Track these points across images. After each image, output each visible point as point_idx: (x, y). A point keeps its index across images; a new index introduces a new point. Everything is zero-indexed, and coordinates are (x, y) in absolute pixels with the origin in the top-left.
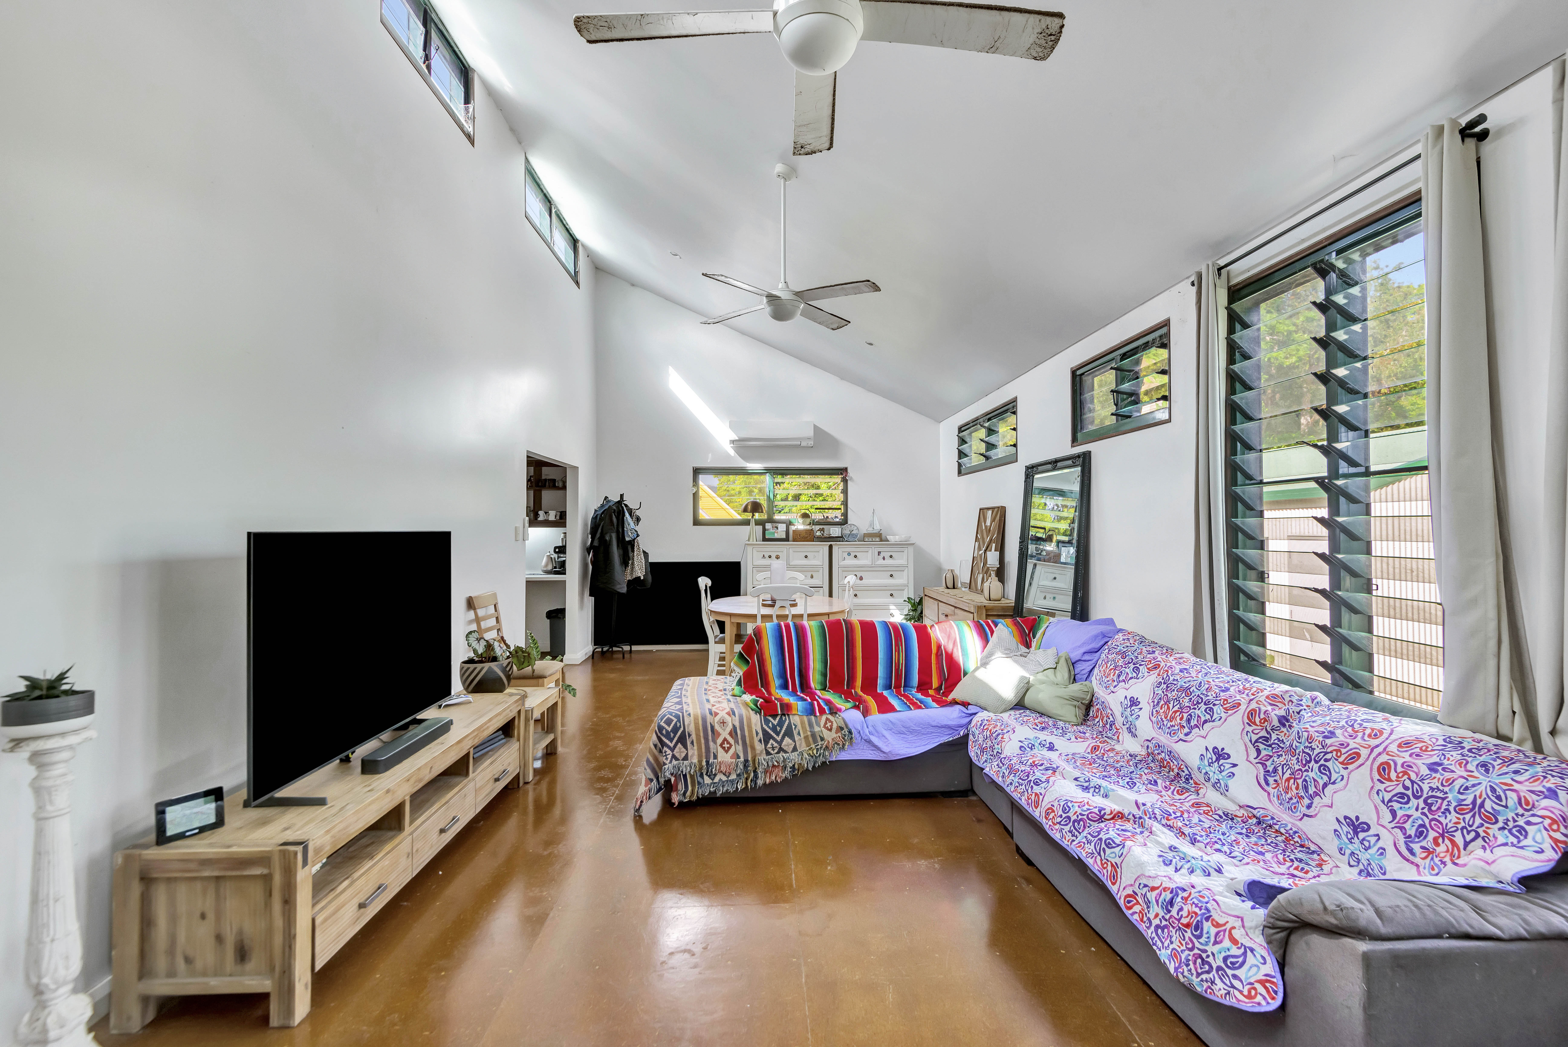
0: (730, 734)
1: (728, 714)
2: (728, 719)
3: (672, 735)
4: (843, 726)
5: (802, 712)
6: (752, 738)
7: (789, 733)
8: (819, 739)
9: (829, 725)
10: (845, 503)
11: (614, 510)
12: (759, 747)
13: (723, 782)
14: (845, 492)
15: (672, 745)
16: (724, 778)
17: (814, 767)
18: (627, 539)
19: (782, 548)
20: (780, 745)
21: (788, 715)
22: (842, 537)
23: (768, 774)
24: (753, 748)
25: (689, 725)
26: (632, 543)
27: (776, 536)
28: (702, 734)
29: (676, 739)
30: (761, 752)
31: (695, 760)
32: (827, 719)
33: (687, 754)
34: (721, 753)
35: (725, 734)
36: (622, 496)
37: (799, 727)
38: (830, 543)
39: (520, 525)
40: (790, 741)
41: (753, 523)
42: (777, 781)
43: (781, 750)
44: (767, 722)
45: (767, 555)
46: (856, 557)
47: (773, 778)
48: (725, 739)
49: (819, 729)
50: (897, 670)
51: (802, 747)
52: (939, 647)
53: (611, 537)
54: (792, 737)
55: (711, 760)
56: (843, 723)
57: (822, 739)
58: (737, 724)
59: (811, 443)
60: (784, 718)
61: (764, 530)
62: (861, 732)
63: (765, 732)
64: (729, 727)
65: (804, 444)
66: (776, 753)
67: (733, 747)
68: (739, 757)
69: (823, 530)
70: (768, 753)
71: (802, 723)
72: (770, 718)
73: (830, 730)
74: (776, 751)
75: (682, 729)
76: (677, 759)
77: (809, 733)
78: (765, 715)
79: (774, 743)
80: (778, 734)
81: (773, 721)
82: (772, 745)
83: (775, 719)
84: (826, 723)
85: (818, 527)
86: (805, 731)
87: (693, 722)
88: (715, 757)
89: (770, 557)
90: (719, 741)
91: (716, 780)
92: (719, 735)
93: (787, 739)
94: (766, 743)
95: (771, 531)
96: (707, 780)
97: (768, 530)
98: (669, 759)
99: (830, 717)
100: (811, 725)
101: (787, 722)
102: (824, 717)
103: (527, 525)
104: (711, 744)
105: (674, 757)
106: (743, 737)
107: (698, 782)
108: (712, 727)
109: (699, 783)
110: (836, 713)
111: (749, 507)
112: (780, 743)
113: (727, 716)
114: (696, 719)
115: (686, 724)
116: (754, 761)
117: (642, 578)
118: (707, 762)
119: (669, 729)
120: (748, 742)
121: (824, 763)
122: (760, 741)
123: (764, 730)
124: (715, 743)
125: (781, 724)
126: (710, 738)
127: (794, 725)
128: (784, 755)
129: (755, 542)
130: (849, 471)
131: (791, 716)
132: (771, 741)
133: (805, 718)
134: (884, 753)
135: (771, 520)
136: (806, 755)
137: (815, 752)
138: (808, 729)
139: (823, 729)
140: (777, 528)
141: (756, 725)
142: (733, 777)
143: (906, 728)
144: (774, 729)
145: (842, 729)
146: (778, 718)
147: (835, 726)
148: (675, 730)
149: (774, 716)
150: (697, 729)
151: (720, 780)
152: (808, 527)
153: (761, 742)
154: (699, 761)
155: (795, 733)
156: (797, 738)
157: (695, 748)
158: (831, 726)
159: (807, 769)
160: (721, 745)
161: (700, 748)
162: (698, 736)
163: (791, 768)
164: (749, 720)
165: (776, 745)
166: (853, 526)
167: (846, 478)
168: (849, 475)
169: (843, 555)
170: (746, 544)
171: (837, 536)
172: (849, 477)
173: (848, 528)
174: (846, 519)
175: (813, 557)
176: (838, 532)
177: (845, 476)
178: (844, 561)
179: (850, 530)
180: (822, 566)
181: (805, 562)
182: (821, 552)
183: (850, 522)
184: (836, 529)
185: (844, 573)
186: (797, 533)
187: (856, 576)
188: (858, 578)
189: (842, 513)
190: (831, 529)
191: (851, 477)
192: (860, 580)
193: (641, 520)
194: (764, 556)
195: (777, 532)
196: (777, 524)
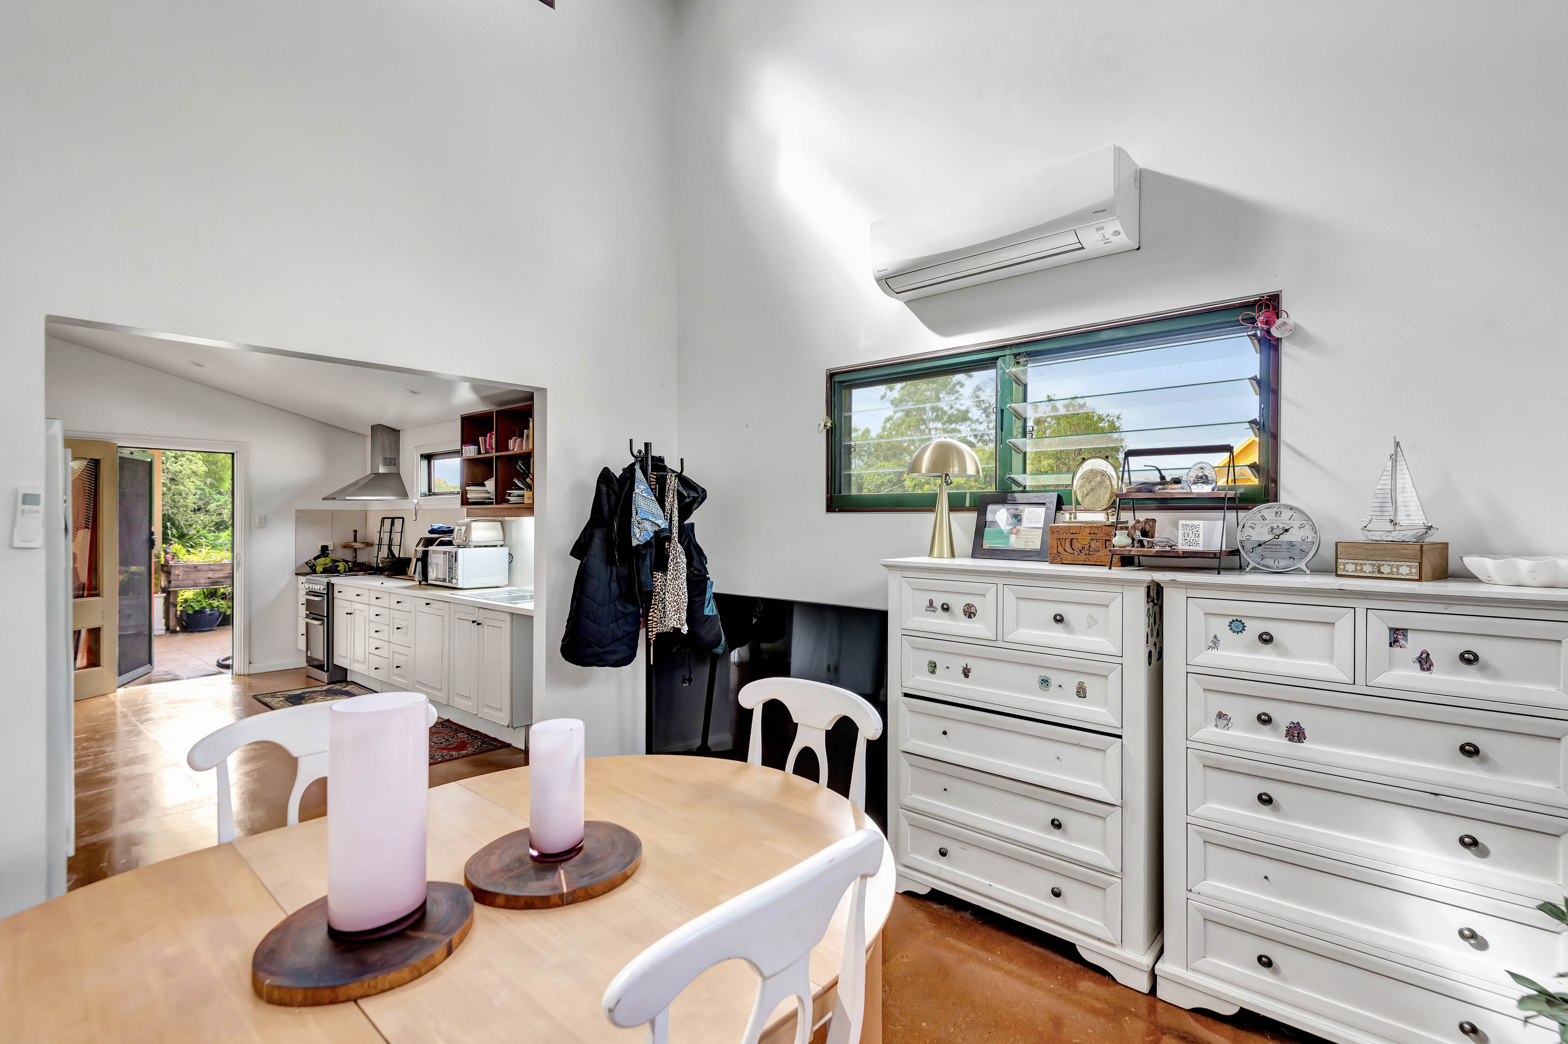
10: (1269, 430)
14: (1269, 385)
19: (984, 587)
27: (1009, 542)
38: (1157, 576)
46: (1266, 639)
59: (1116, 230)
61: (981, 527)
65: (1091, 239)
69: (1147, 529)
85: (1132, 517)
89: (946, 608)
111: (926, 459)
117: (685, 629)
130: (1285, 305)
152: (1104, 518)
166: (1290, 513)
167: (1275, 333)
168: (1286, 320)
169: (1221, 627)
170: (886, 566)
171: (1200, 548)
172: (1284, 328)
173: (1264, 518)
174: (1266, 488)
175: (1095, 622)
176: (1209, 533)
177: (1267, 323)
178: (1215, 652)
179: (1272, 528)
180: (1119, 660)
181: (1057, 636)
182: (1116, 605)
183: (1284, 498)
184: (1201, 523)
185: (1212, 697)
186: (1065, 536)
187: (1265, 720)
188: (1276, 729)
189: (1252, 466)
190: (1181, 522)
191: (1296, 326)
192: (1286, 741)
193: (699, 499)
194: (931, 602)
195: (1018, 531)
196: (1021, 507)
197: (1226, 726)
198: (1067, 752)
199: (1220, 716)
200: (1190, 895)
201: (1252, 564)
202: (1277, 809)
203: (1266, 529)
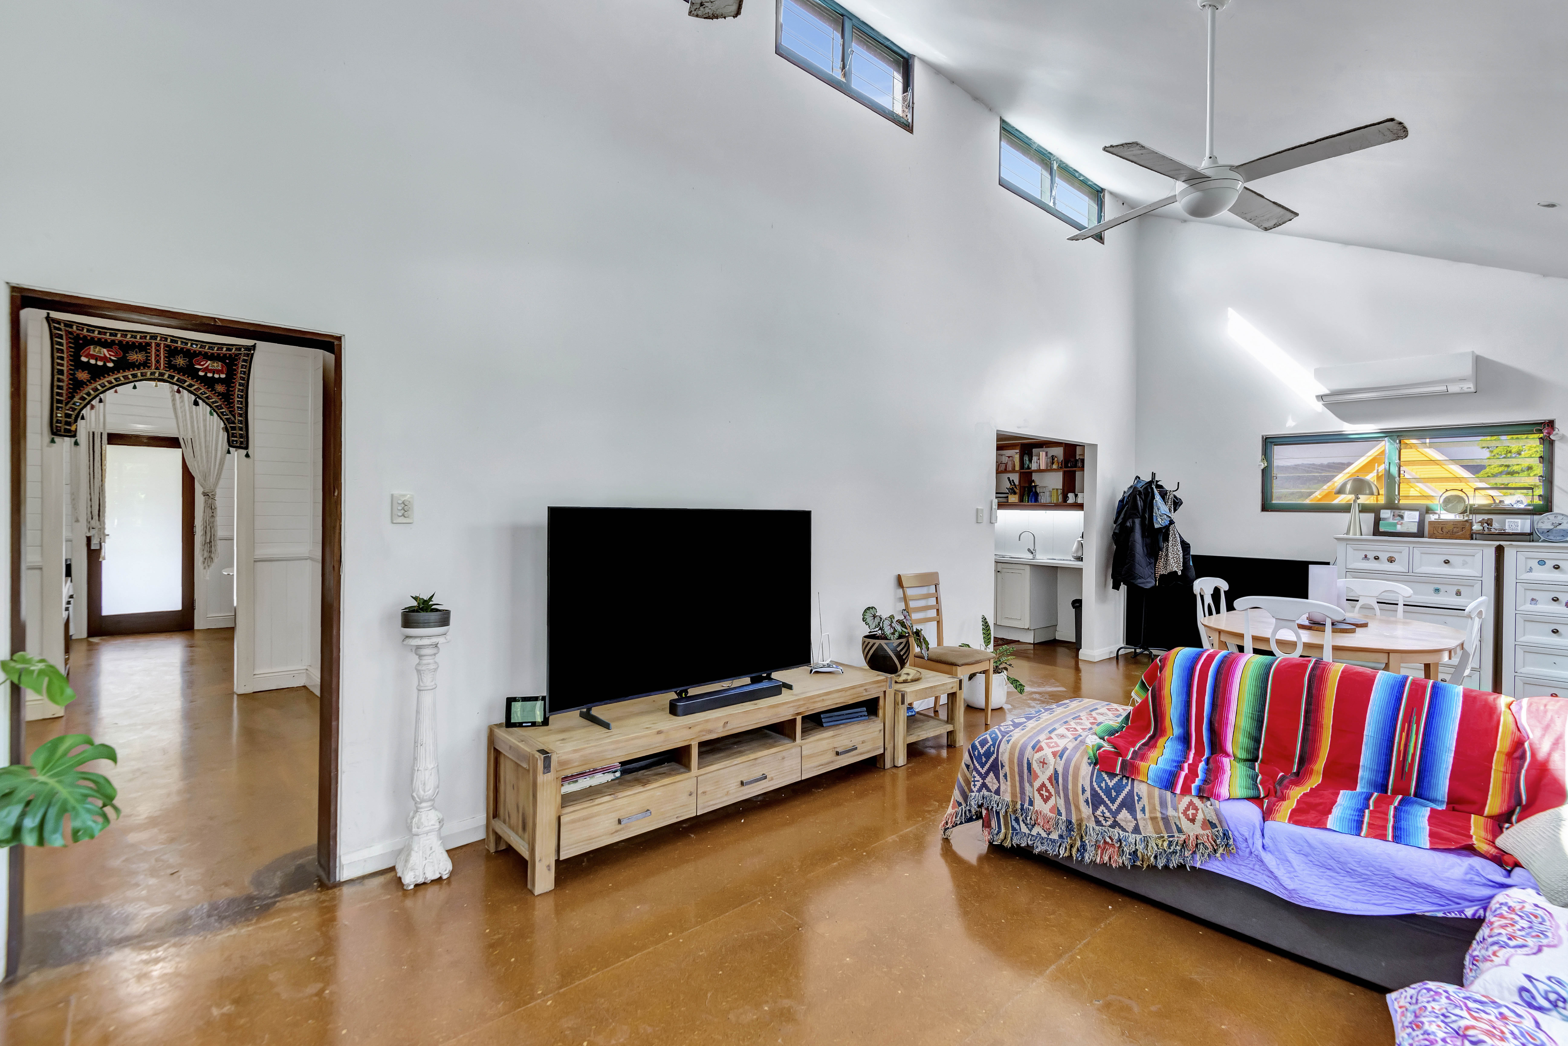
0: (1050, 779)
1: (1054, 754)
2: (1051, 760)
3: (984, 759)
4: (1215, 821)
5: (1154, 781)
6: (1076, 794)
7: (1129, 804)
8: (1174, 828)
9: (1191, 812)
10: (1548, 480)
11: (1140, 491)
12: (1086, 811)
13: (1043, 839)
14: (1548, 460)
15: (983, 771)
16: (1044, 835)
17: (1166, 867)
18: (1156, 526)
19: (1401, 549)
20: (1115, 818)
21: (1133, 780)
22: (1531, 534)
23: (1099, 852)
24: (1078, 808)
25: (1003, 753)
26: (1165, 533)
27: (1399, 528)
28: (1016, 769)
29: (988, 766)
30: (1089, 818)
31: (1008, 798)
32: (1191, 803)
33: (999, 787)
34: (1038, 801)
35: (1043, 777)
36: (1154, 475)
37: (1145, 801)
38: (1498, 543)
39: (983, 506)
40: (1130, 817)
41: (1355, 509)
42: (1111, 865)
43: (1115, 824)
44: (1100, 780)
45: (1371, 555)
46: (1557, 567)
47: (1106, 859)
48: (1043, 785)
49: (1176, 814)
50: (1401, 764)
51: (1148, 830)
52: (1518, 744)
53: (1134, 523)
54: (1132, 811)
55: (1026, 805)
56: (1215, 817)
57: (1180, 830)
58: (1060, 771)
59: (1469, 386)
60: (1125, 781)
61: (1377, 521)
62: (1250, 841)
63: (1094, 794)
64: (1050, 772)
65: (1454, 388)
66: (1110, 826)
67: (1053, 798)
68: (1060, 814)
69: (1489, 523)
70: (1098, 822)
71: (1150, 796)
72: (1105, 776)
73: (1193, 821)
74: (1109, 823)
75: (995, 755)
76: (989, 790)
77: (1159, 815)
78: (1100, 770)
79: (1106, 811)
80: (1113, 802)
81: (1108, 781)
82: (1103, 812)
83: (1111, 780)
84: (1187, 809)
85: (1480, 517)
86: (1153, 810)
87: (1008, 750)
88: (1031, 803)
89: (1376, 558)
90: (1037, 784)
91: (1034, 832)
92: (1037, 777)
93: (1124, 811)
94: (1095, 808)
95: (1391, 521)
96: (1024, 829)
97: (1384, 519)
98: (977, 787)
99: (1197, 801)
100: (1163, 804)
101: (1129, 788)
102: (1186, 800)
103: (995, 506)
104: (1027, 785)
105: (984, 785)
106: (1066, 789)
107: (1012, 826)
108: (1029, 765)
109: (1014, 829)
110: (1208, 799)
111: (1349, 487)
112: (1115, 814)
113: (1051, 757)
114: (1013, 748)
115: (1000, 751)
116: (1080, 825)
117: (1180, 573)
118: (1022, 805)
119: (982, 752)
120: (1071, 798)
121: (1182, 867)
122: (1087, 801)
123: (1092, 789)
124: (1032, 785)
125: (1119, 788)
126: (1026, 777)
127: (1138, 795)
128: (1121, 832)
129: (1358, 536)
130: (1557, 425)
131: (1136, 782)
132: (1102, 808)
133: (1157, 791)
134: (1285, 889)
135: (1391, 505)
136: (1152, 844)
137: (1166, 844)
138: (1158, 808)
139: (1181, 815)
140: (1402, 517)
141: (1084, 778)
142: (1054, 836)
143: (1339, 862)
144: (1107, 792)
145: (1213, 825)
146: (1116, 779)
147: (1200, 817)
148: (988, 754)
149: (1112, 775)
150: (1011, 761)
151: (1038, 834)
152: (1460, 518)
153: (1088, 804)
154: (1012, 801)
155: (1138, 807)
156: (1139, 815)
157: (1009, 783)
158: (1195, 815)
159: (1155, 867)
160: (1039, 790)
161: (1013, 786)
162: (1012, 769)
163: (1130, 854)
164: (1077, 769)
165: (1107, 814)
166: (1562, 517)
167: (1552, 437)
168: (1558, 432)
169: (1534, 564)
170: (1336, 539)
171: (1519, 532)
172: (1557, 436)
173: (1548, 519)
174: (1547, 505)
175: (1467, 563)
176: (1523, 525)
177: (1548, 433)
178: (1530, 573)
179: (1553, 523)
180: (1481, 579)
181: (1446, 570)
182: (1479, 556)
183: (1556, 510)
184: (1519, 521)
185: (1528, 592)
186: (1438, 526)
187: (1555, 600)
188: (1560, 603)
189: (1540, 496)
190: (1507, 520)
191: (1563, 435)
192: (1565, 608)
193: (1179, 503)
194: (1366, 556)
195: (1402, 523)
196: (1403, 511)
197: (1536, 604)
198: (1448, 619)
199: (1533, 600)
200: (1516, 674)
201: (1543, 538)
202: (1560, 635)
203: (1550, 524)
